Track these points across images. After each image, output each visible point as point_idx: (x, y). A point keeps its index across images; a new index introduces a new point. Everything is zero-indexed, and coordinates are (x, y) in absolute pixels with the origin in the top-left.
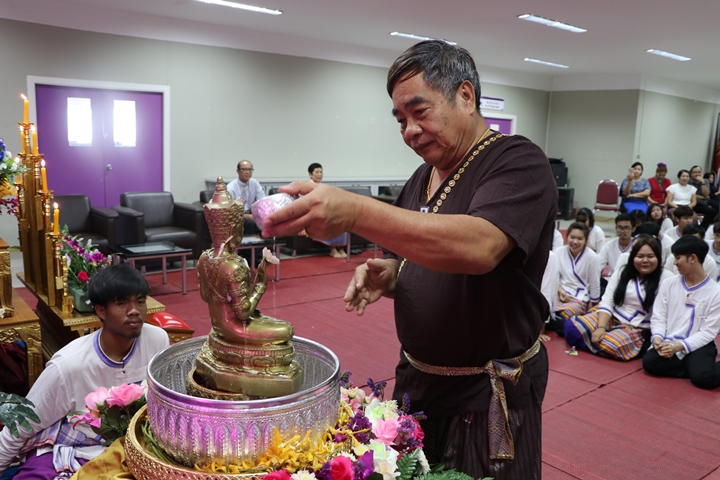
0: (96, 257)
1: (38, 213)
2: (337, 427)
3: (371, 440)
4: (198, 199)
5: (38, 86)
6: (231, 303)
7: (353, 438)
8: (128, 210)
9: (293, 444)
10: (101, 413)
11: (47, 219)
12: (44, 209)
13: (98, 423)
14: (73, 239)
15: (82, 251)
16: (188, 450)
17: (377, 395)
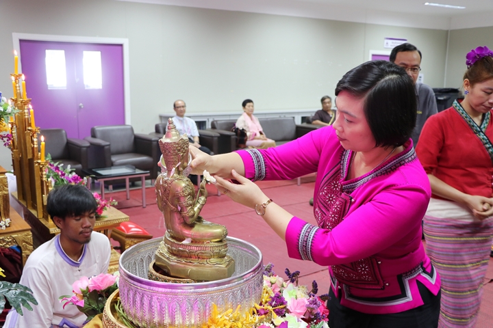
0: (75, 179)
1: (28, 145)
2: (261, 304)
3: (287, 314)
4: (154, 130)
5: (21, 41)
6: (180, 212)
7: (273, 312)
8: (98, 141)
9: (227, 316)
10: (84, 296)
11: (35, 150)
12: (33, 142)
13: (82, 303)
14: (55, 165)
15: (63, 175)
16: (150, 321)
17: (292, 281)
